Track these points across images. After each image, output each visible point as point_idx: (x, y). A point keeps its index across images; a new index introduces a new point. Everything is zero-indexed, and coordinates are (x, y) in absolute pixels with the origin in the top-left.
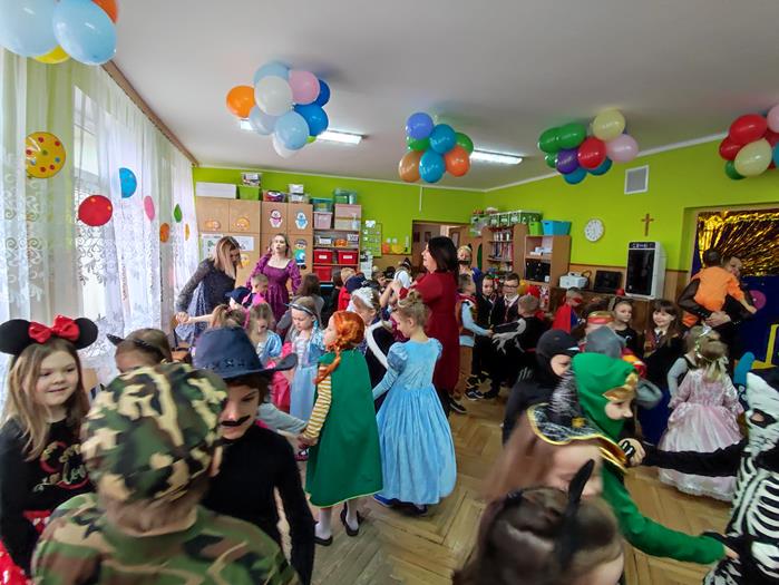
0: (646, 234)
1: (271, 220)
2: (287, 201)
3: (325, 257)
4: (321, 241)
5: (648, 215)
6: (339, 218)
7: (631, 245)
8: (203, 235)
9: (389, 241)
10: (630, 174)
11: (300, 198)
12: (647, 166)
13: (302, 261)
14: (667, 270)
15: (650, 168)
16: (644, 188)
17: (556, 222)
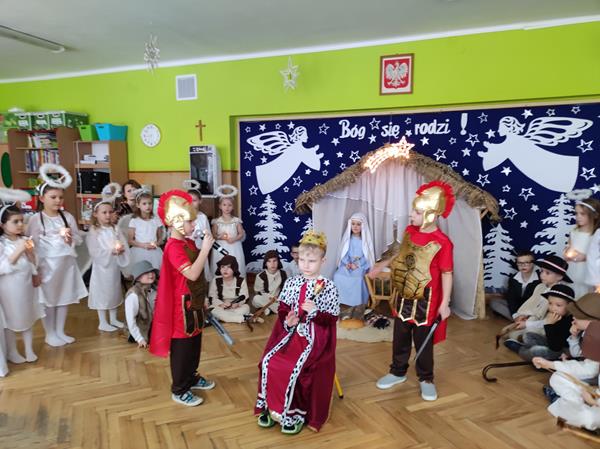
0: (201, 139)
5: (200, 121)
7: (191, 149)
10: (179, 81)
12: (194, 75)
14: (223, 171)
15: (197, 77)
16: (194, 95)
17: (110, 125)
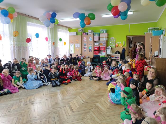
1: (84, 39)
2: (88, 34)
3: (97, 48)
4: (96, 44)
6: (101, 37)
8: (70, 44)
9: (118, 43)
11: (90, 34)
13: (91, 49)
